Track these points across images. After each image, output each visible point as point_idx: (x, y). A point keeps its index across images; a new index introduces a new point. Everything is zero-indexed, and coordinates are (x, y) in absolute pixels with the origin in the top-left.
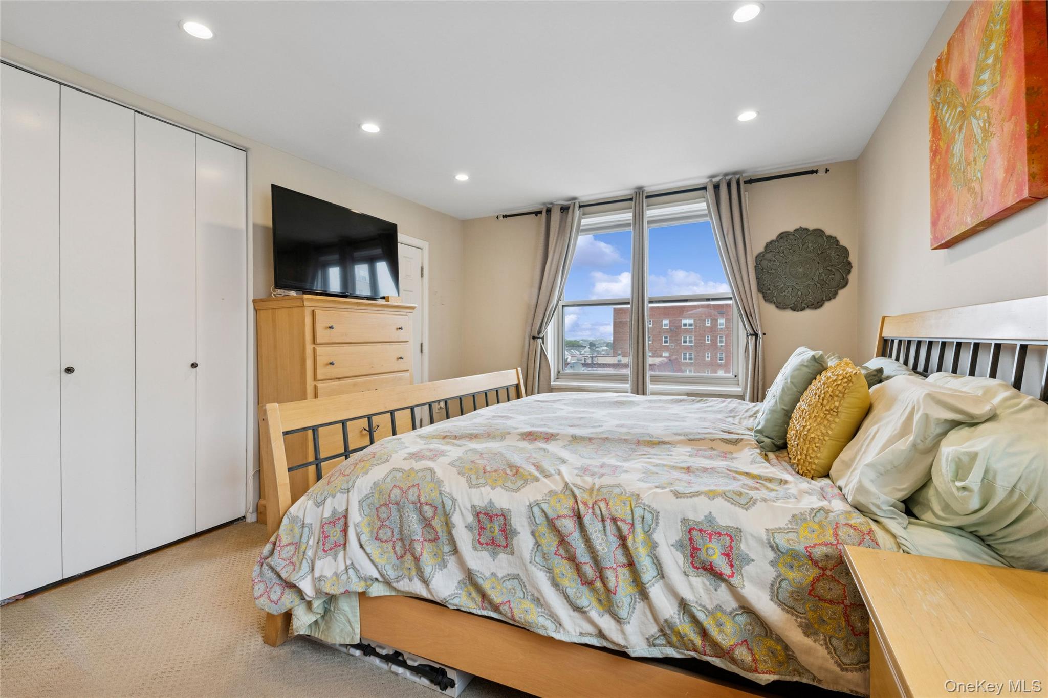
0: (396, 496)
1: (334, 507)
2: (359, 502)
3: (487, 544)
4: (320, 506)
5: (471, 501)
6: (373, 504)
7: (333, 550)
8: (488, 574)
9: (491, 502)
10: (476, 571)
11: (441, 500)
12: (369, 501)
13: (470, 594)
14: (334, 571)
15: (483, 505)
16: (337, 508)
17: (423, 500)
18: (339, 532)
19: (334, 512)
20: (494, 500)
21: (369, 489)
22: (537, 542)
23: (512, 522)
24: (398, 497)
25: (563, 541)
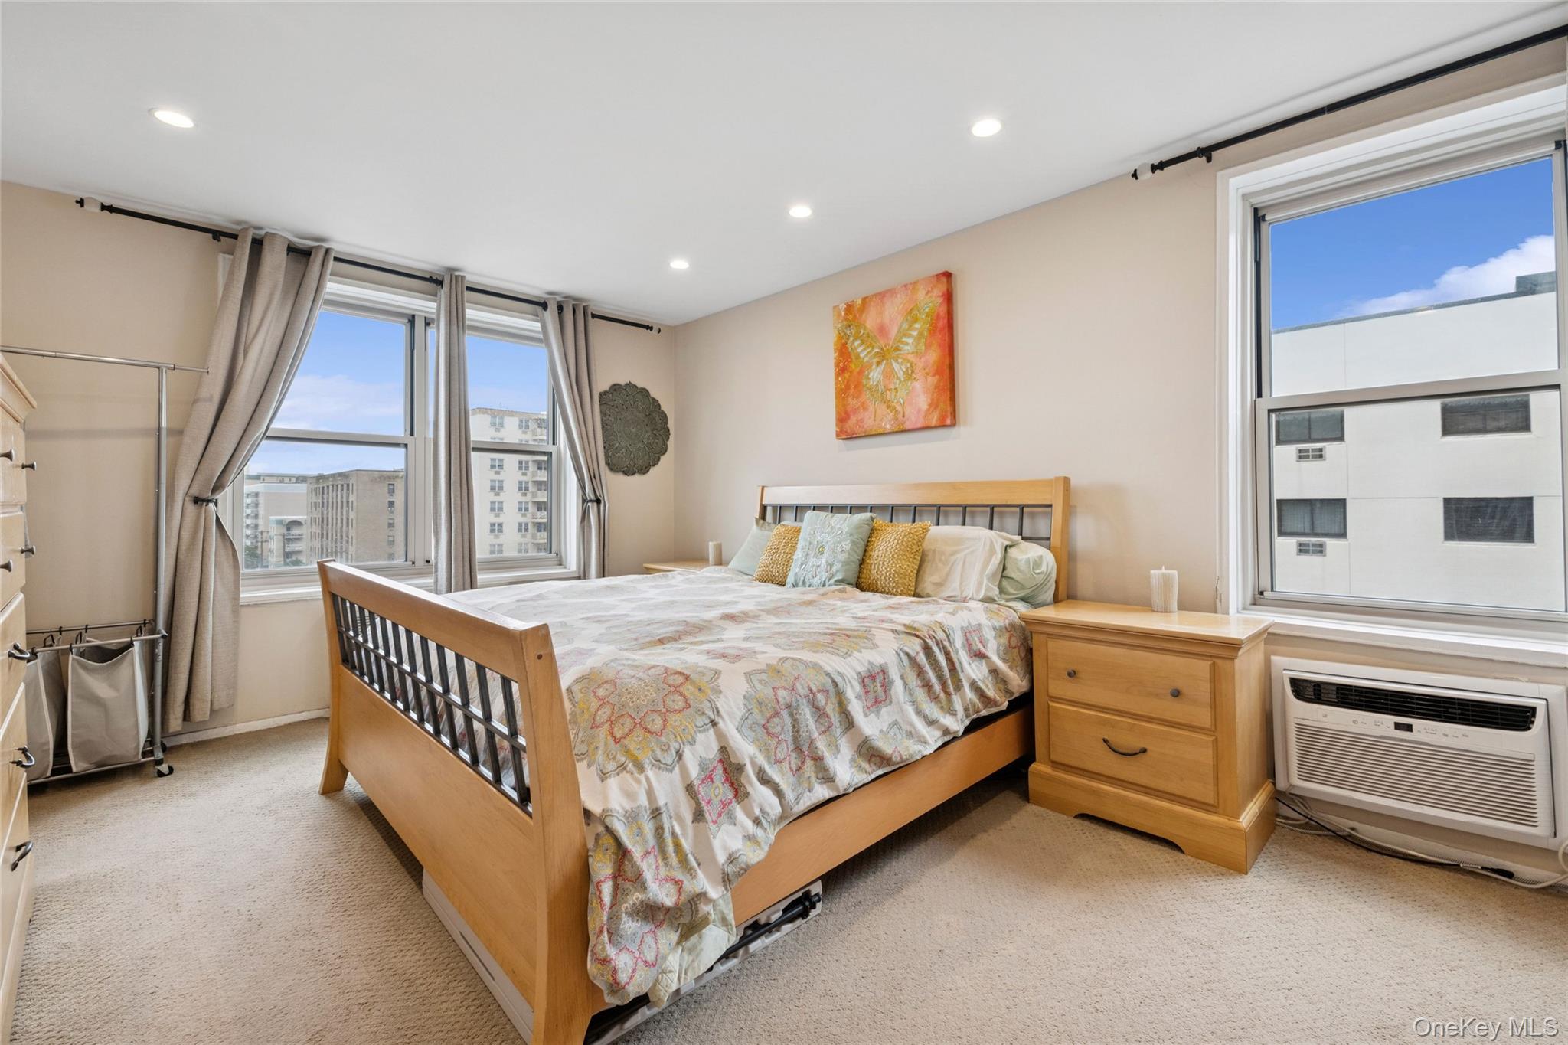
0: (784, 698)
1: (701, 757)
2: (737, 729)
3: (872, 706)
4: (673, 768)
5: (855, 670)
6: (757, 723)
7: (723, 814)
8: (878, 734)
9: (870, 663)
10: (871, 736)
11: (830, 681)
12: (749, 722)
13: (860, 766)
14: (741, 837)
15: (866, 669)
16: (705, 756)
17: (814, 689)
18: (720, 786)
19: (702, 765)
20: (872, 660)
21: (742, 707)
22: (905, 683)
23: (890, 673)
24: (787, 698)
25: (921, 672)
